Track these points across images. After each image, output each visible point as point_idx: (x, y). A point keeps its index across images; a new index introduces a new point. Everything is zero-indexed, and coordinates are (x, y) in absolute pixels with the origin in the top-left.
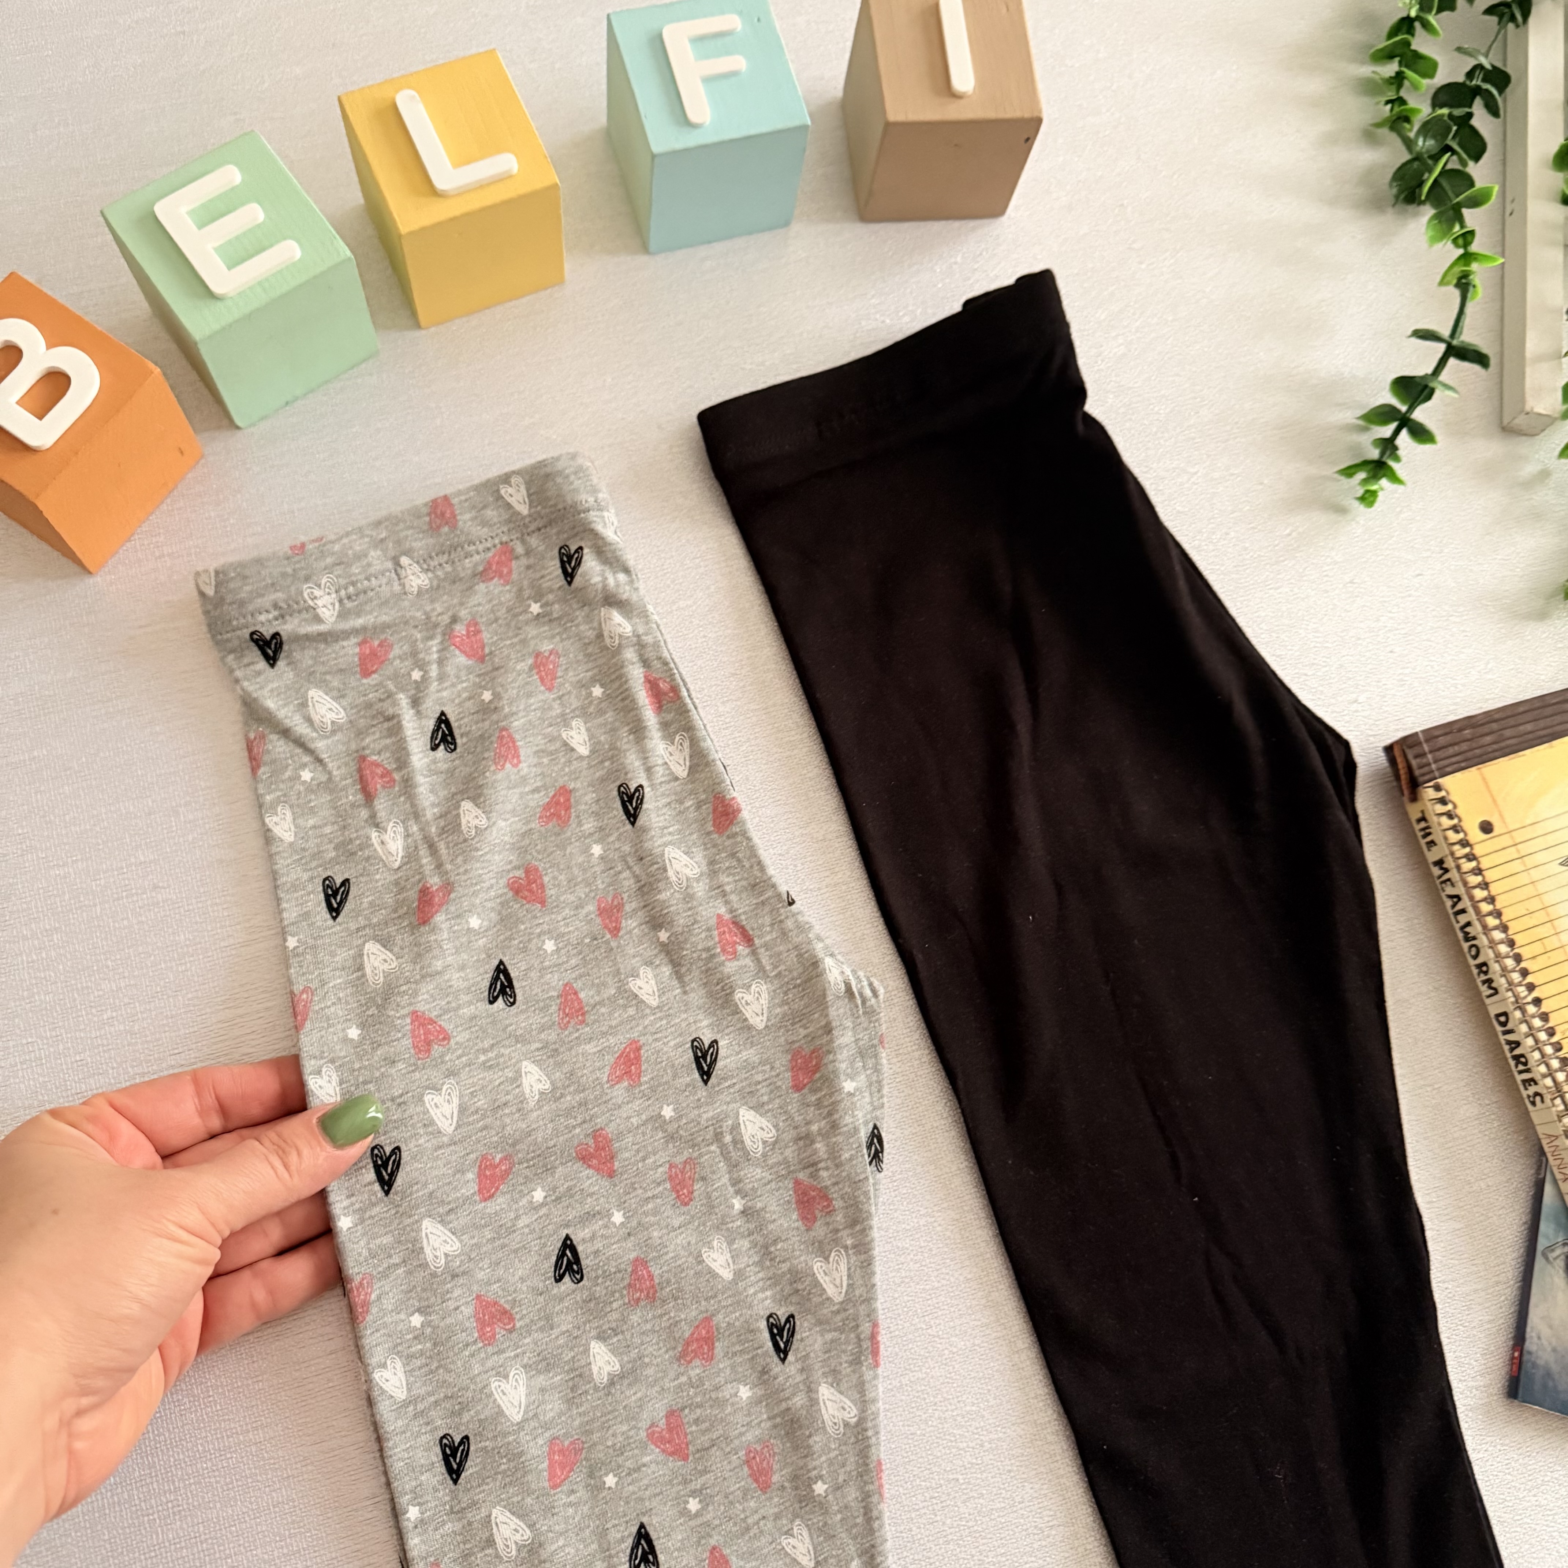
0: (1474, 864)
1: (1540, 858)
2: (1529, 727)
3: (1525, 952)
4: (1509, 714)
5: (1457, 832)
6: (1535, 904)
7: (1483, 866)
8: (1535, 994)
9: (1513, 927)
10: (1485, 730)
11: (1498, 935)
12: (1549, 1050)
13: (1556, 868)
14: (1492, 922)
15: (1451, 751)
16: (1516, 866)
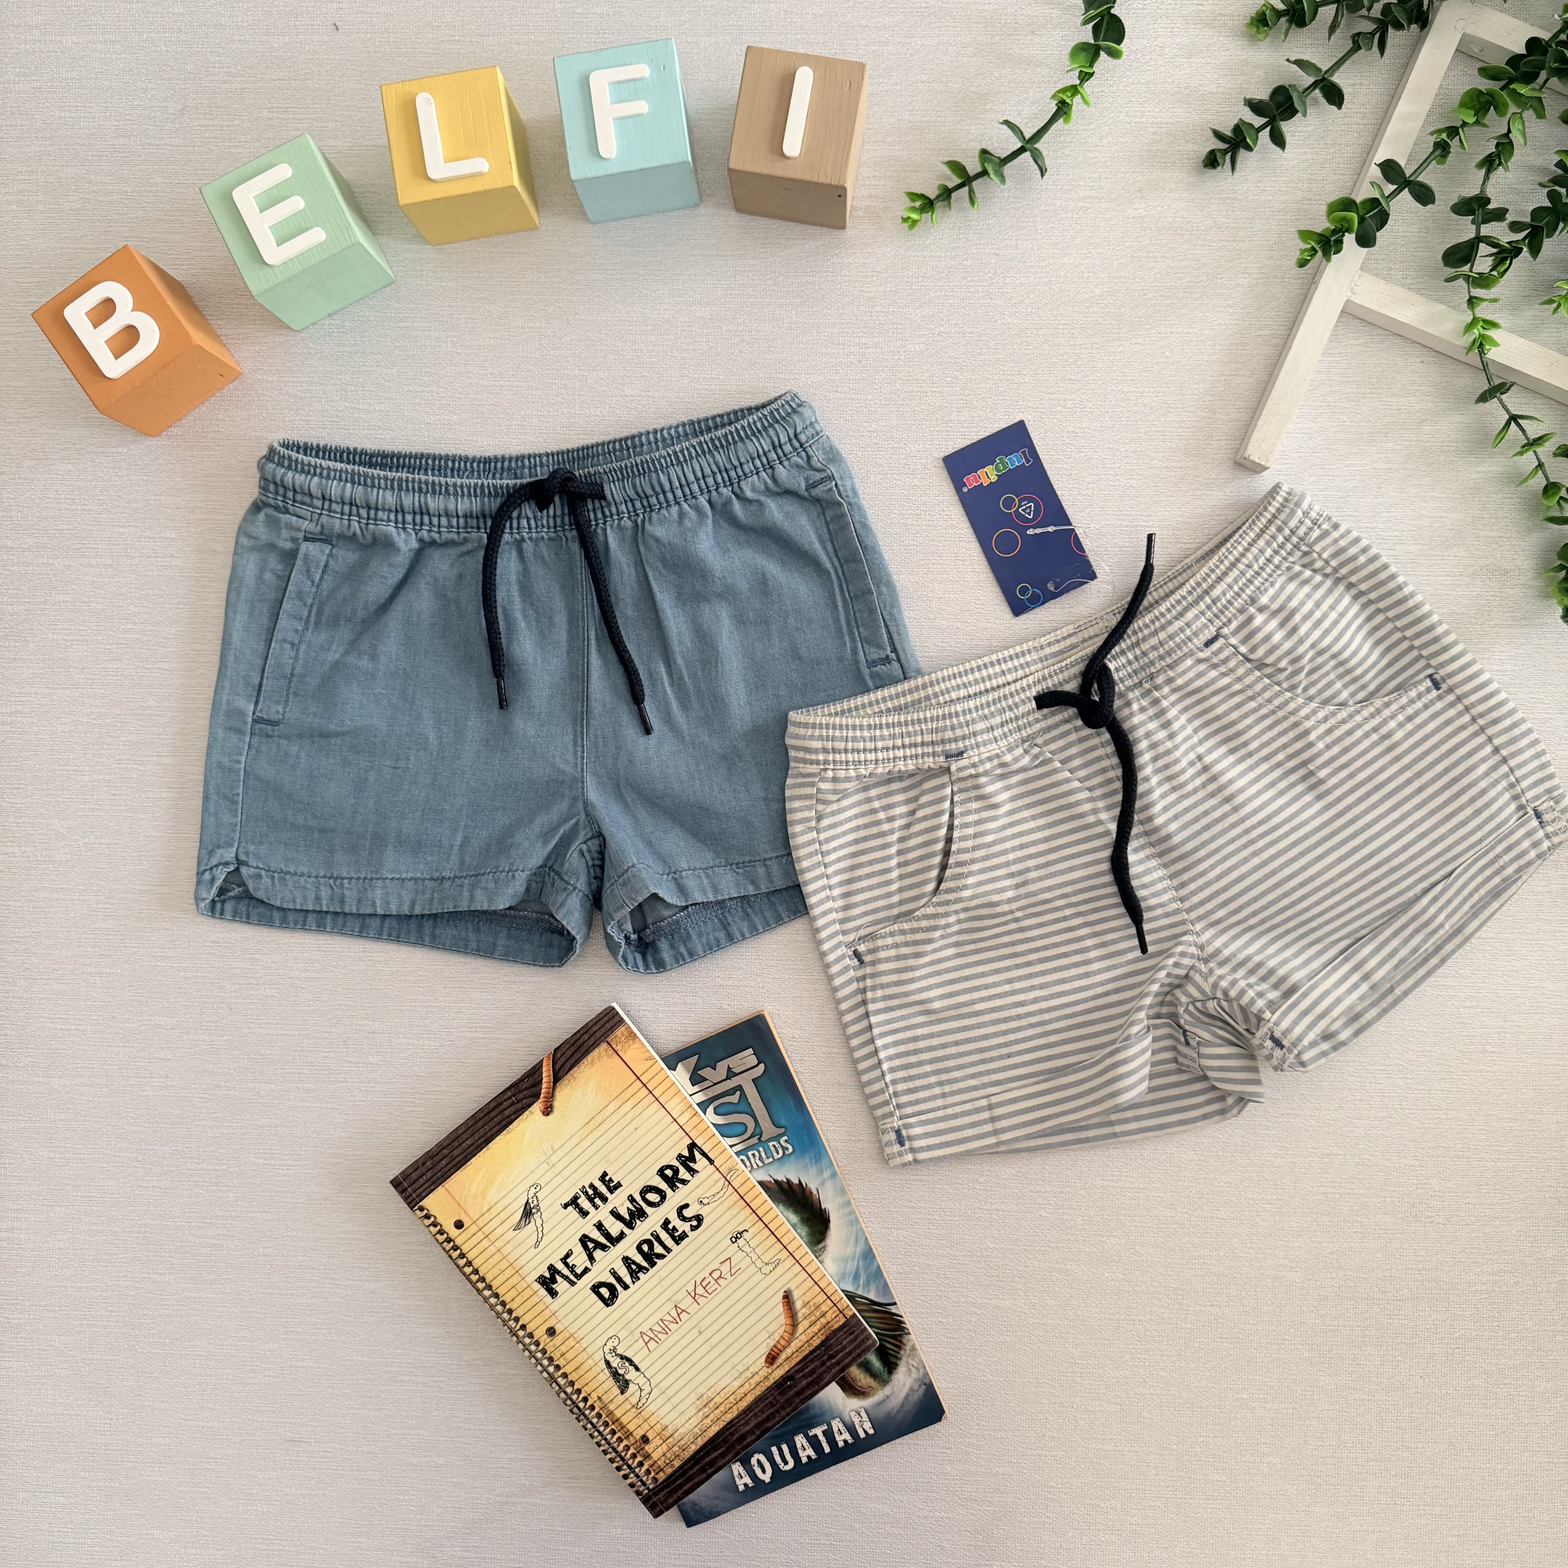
0: (459, 1251)
1: (499, 1231)
2: (469, 1142)
3: (507, 1298)
4: (453, 1137)
5: (442, 1234)
6: (504, 1264)
7: (464, 1251)
8: (520, 1323)
9: (494, 1285)
10: (440, 1157)
11: (487, 1293)
12: (539, 1355)
13: (512, 1233)
14: (481, 1285)
15: (422, 1181)
16: (486, 1243)
